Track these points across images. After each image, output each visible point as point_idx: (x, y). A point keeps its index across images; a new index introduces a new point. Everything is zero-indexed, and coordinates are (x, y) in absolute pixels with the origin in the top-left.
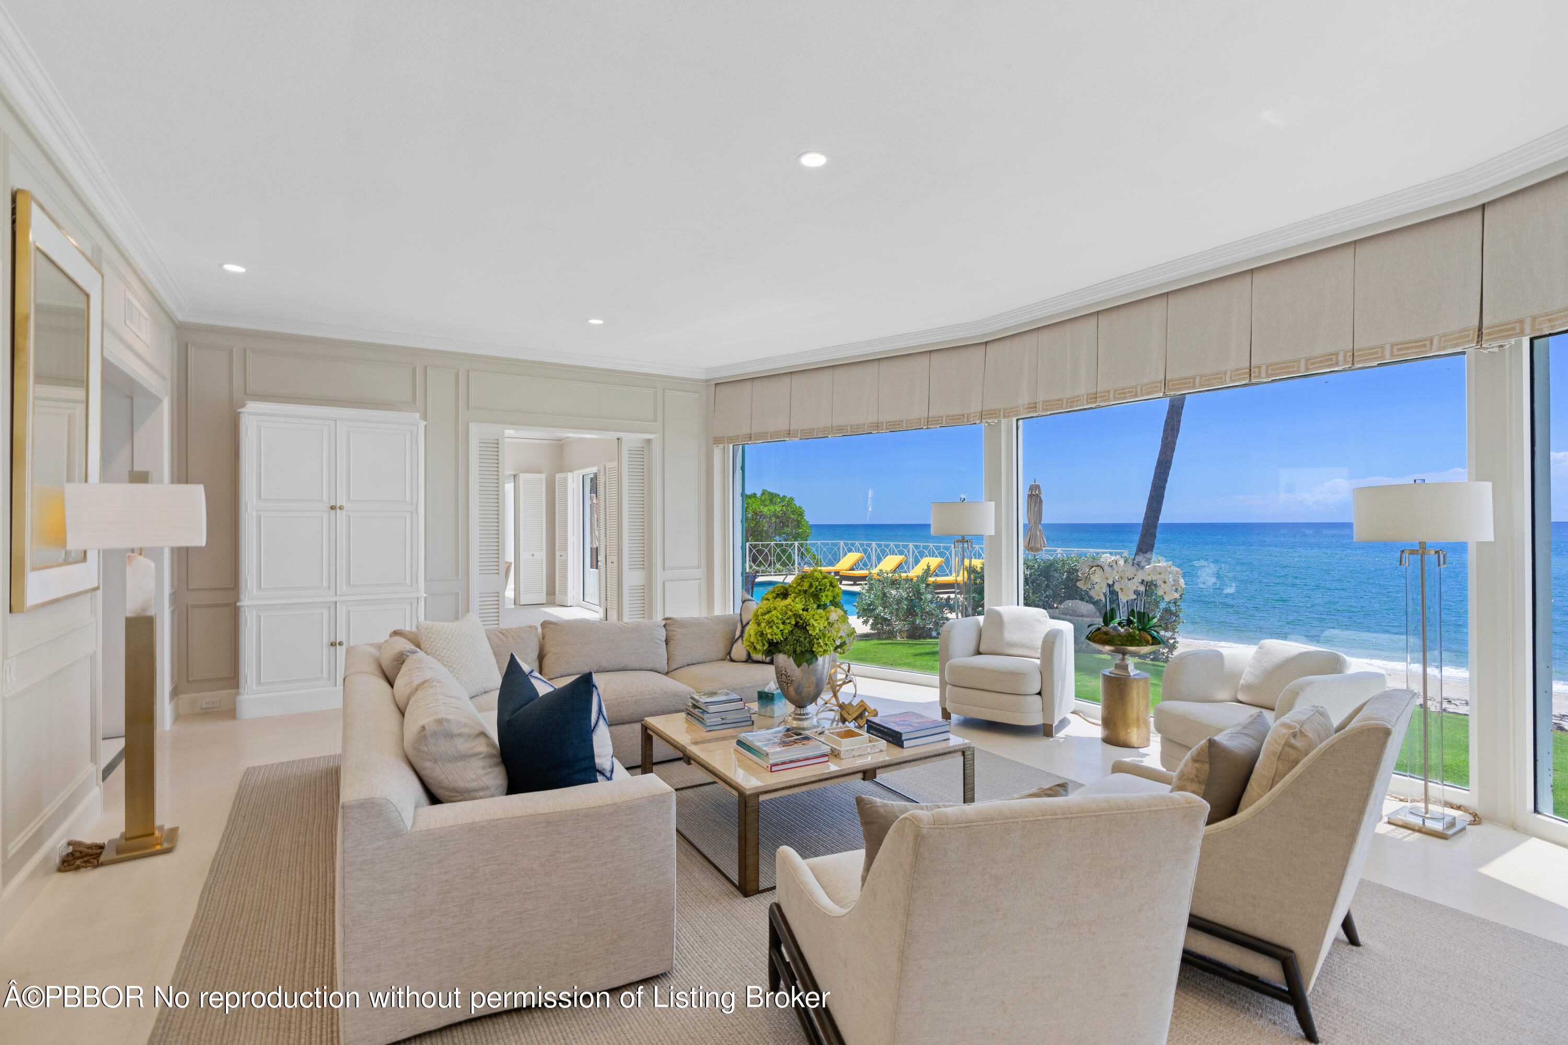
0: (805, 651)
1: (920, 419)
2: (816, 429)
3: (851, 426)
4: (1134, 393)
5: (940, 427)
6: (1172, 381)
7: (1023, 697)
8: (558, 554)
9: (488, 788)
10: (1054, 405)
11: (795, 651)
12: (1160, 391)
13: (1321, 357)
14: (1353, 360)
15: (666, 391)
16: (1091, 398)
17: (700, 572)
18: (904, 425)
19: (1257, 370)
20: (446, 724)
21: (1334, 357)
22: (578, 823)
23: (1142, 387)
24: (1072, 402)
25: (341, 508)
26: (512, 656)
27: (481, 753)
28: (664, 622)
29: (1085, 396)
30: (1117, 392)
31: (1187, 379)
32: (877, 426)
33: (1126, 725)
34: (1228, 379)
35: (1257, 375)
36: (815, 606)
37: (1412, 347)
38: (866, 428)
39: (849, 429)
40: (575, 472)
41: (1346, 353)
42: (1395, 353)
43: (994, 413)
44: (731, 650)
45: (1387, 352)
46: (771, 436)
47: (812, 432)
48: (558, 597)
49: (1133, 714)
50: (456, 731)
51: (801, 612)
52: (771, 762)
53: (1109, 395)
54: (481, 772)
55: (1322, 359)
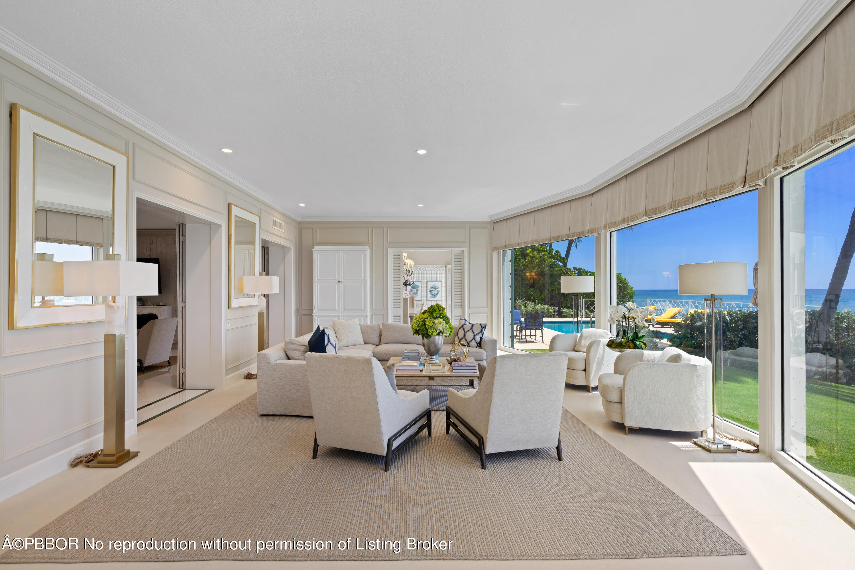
0: (425, 333)
1: (566, 235)
3: (541, 240)
6: (648, 211)
10: (612, 225)
13: (697, 195)
14: (706, 196)
15: (471, 228)
17: (487, 310)
18: (561, 238)
19: (675, 203)
21: (700, 195)
23: (639, 214)
24: (618, 224)
25: (341, 282)
27: (301, 350)
29: (621, 220)
30: (631, 217)
32: (550, 239)
34: (666, 208)
35: (674, 206)
37: (727, 188)
38: (546, 240)
41: (704, 192)
43: (593, 230)
46: (513, 246)
50: (294, 343)
53: (629, 219)
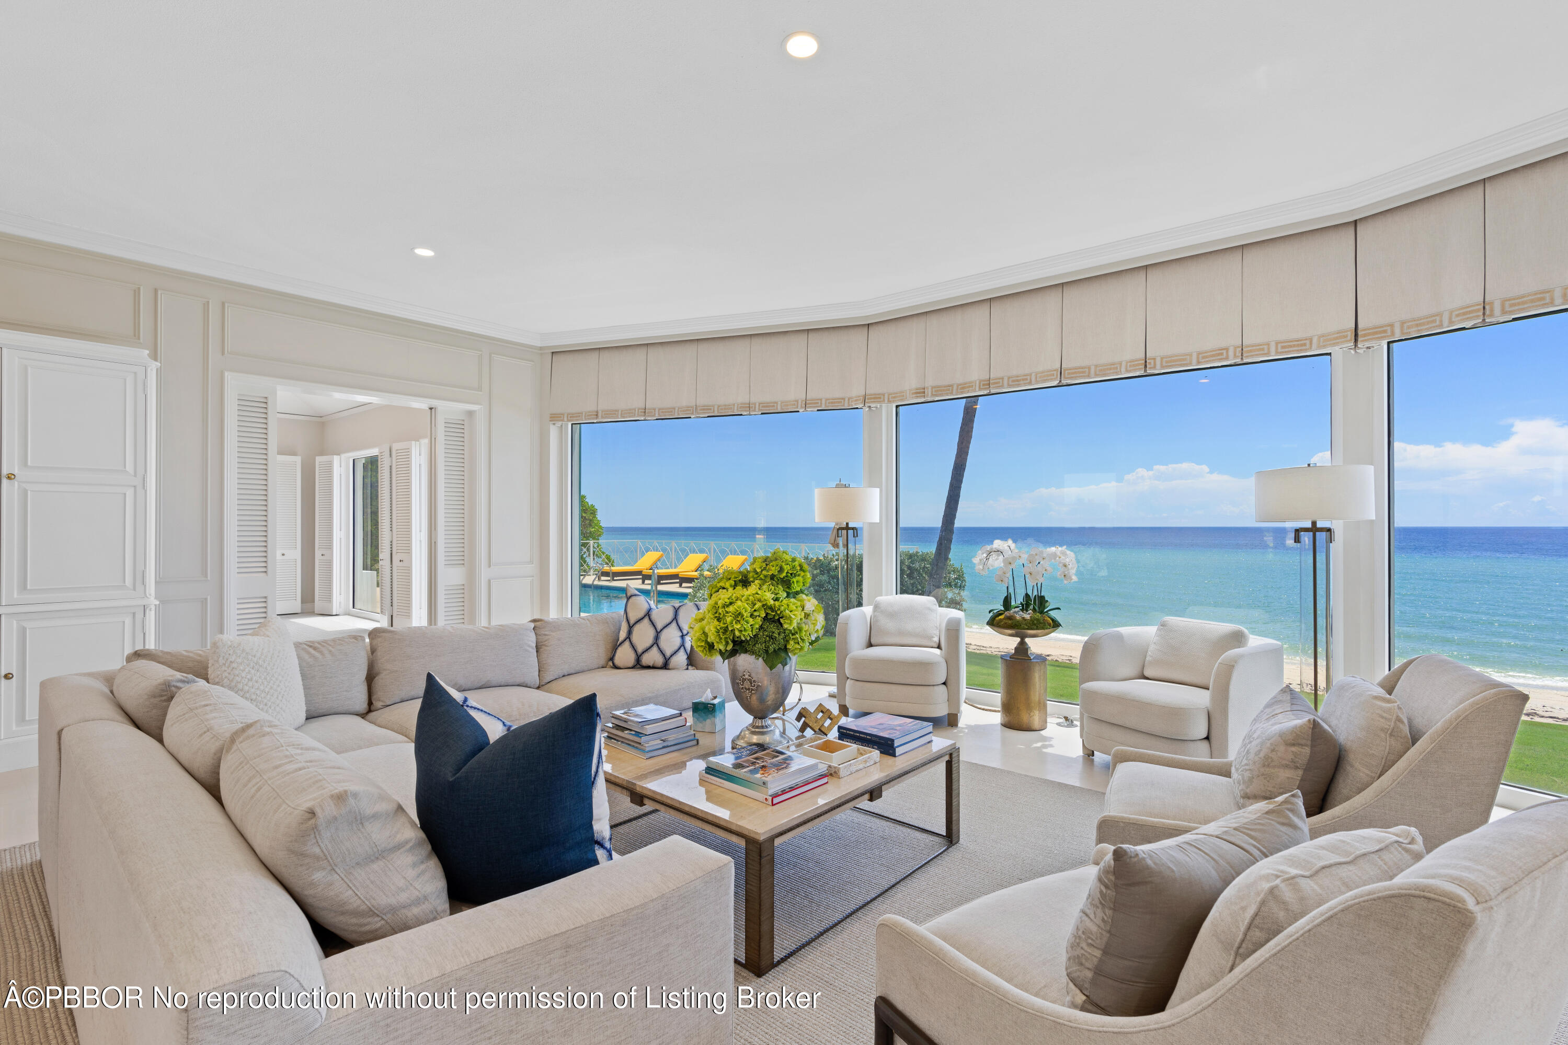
0: (780, 649)
1: (797, 401)
2: (677, 409)
3: (719, 406)
4: (1028, 381)
5: (818, 410)
6: (1068, 369)
7: (931, 688)
8: (318, 554)
9: (426, 898)
10: (944, 390)
11: (767, 651)
12: (1055, 379)
13: (1211, 351)
14: (1242, 355)
15: (493, 355)
16: (984, 385)
17: (532, 569)
18: (779, 407)
19: (1152, 362)
20: (351, 801)
21: (1224, 352)
22: (612, 938)
23: (1036, 375)
24: (963, 388)
25: (10, 477)
26: (430, 677)
27: (407, 842)
28: (532, 625)
29: (977, 383)
30: (1011, 379)
31: (1082, 368)
32: (749, 406)
33: (1029, 708)
34: (1123, 370)
35: (1152, 366)
36: (785, 595)
37: (1294, 346)
38: (736, 408)
39: (716, 409)
40: (343, 456)
41: (1235, 348)
42: (1280, 350)
43: (878, 398)
44: (614, 655)
45: (1273, 349)
46: (621, 414)
47: (672, 412)
48: (318, 605)
49: (1035, 696)
50: (369, 811)
51: (772, 602)
52: (771, 792)
53: (1003, 382)
54: (411, 873)
55: (1214, 353)
